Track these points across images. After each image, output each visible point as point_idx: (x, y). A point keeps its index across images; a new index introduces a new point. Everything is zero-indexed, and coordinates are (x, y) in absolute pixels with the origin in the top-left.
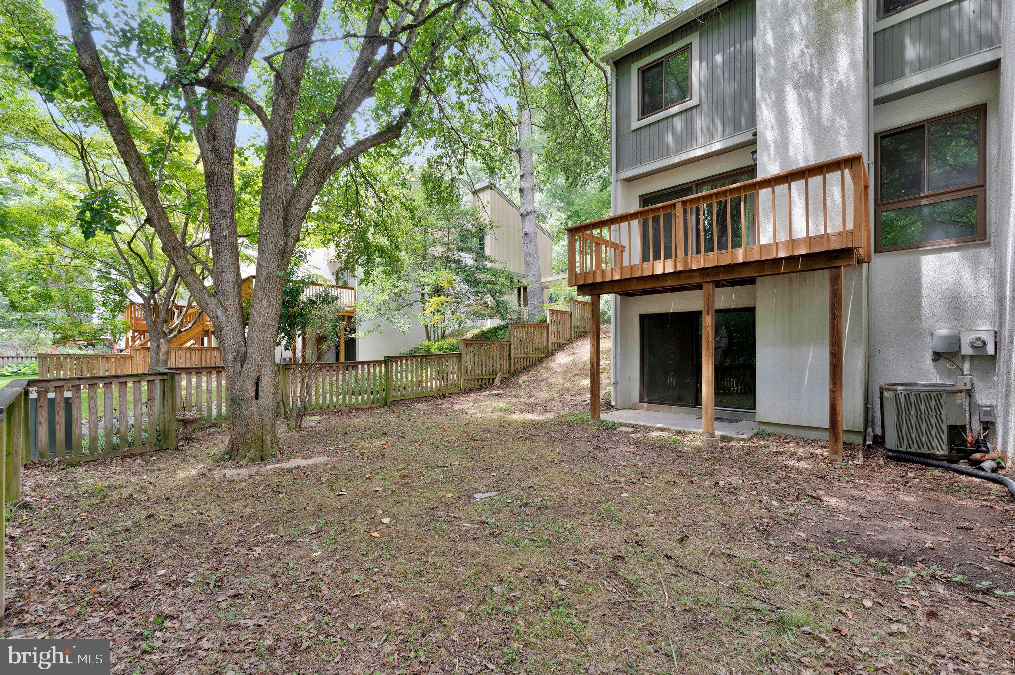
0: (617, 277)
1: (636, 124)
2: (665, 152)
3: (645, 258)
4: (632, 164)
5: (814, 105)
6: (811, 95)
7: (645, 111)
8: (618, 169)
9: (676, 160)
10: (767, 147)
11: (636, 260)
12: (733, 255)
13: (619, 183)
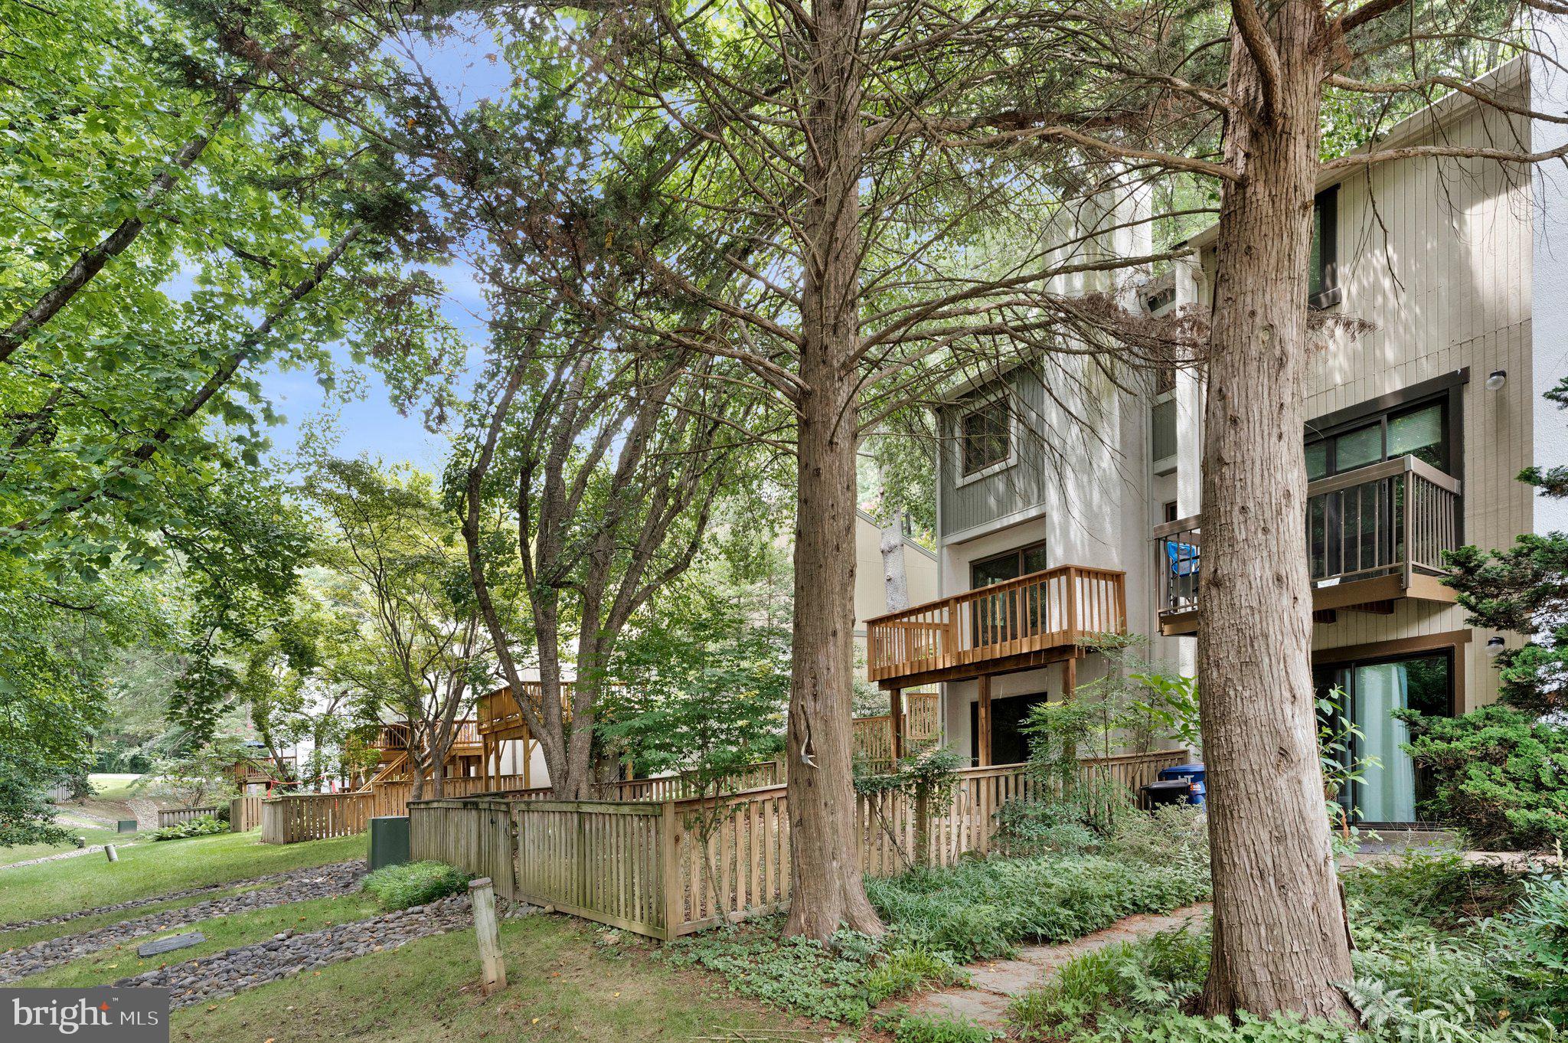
0: (908, 673)
1: (959, 482)
2: (989, 517)
3: (975, 644)
4: (964, 524)
5: (1087, 489)
6: (1085, 479)
7: (967, 470)
8: (943, 534)
9: (997, 525)
10: (1054, 529)
11: (967, 644)
12: (993, 650)
13: (945, 550)
